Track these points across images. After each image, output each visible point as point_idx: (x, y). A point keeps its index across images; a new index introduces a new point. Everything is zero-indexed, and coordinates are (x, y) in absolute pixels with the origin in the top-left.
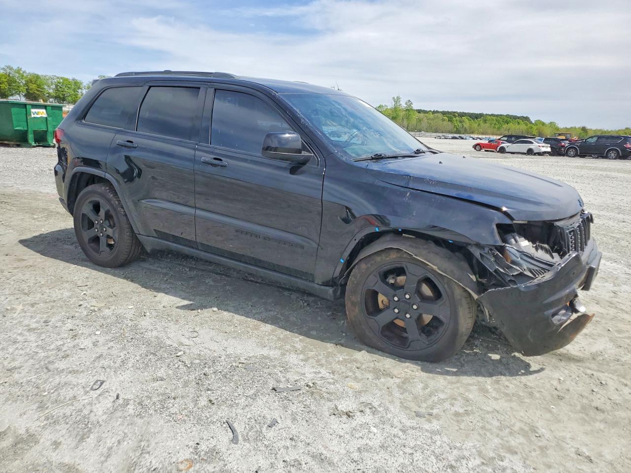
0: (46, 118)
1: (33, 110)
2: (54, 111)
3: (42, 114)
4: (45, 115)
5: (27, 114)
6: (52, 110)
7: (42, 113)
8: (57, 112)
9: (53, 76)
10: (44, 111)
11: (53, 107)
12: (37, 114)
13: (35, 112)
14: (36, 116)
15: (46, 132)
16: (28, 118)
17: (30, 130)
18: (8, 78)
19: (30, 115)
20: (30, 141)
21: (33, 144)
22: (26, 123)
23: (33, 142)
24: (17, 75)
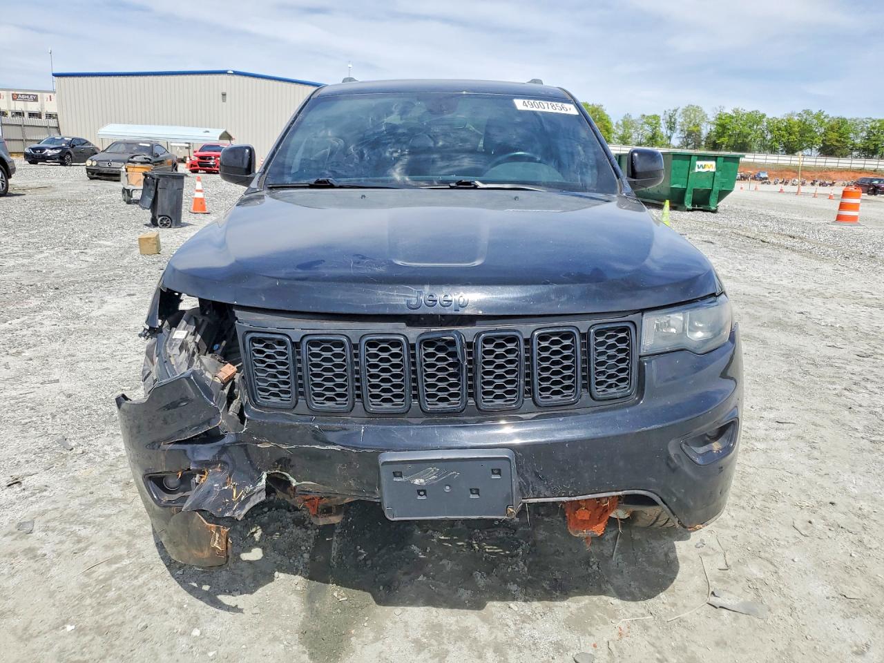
0: (714, 173)
1: (699, 163)
2: (728, 163)
3: (709, 168)
4: (713, 170)
5: (691, 167)
6: (724, 162)
7: (710, 166)
8: (730, 164)
9: (866, 118)
10: (713, 163)
11: (726, 158)
12: (703, 168)
13: (701, 165)
14: (701, 170)
15: (709, 192)
16: (691, 172)
17: (689, 188)
18: (802, 126)
19: (694, 169)
20: (686, 202)
21: (689, 207)
22: (686, 180)
23: (690, 205)
24: (815, 121)
